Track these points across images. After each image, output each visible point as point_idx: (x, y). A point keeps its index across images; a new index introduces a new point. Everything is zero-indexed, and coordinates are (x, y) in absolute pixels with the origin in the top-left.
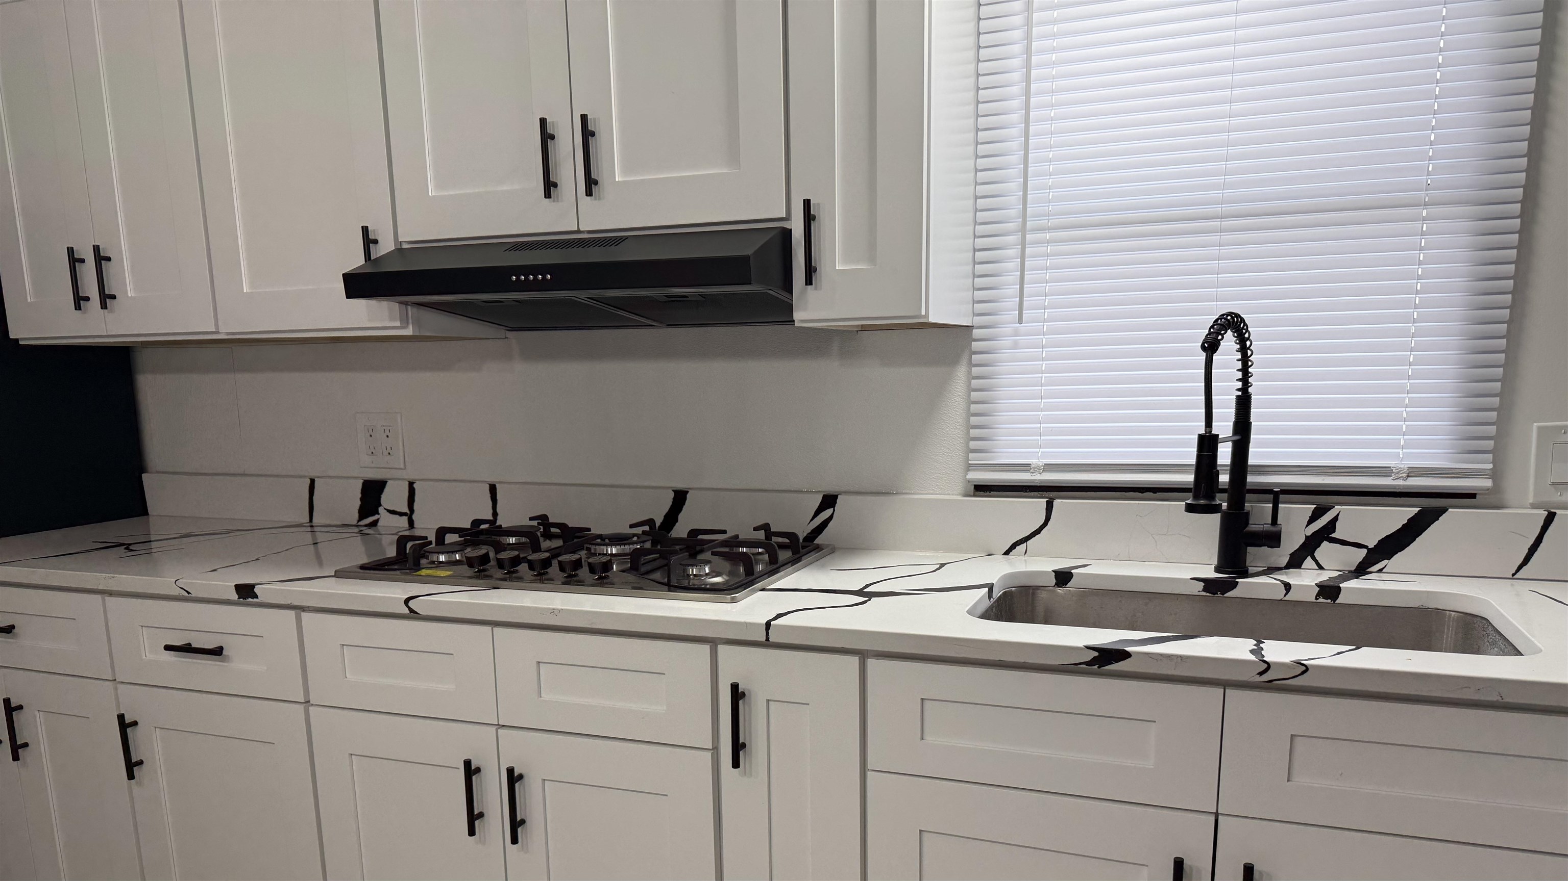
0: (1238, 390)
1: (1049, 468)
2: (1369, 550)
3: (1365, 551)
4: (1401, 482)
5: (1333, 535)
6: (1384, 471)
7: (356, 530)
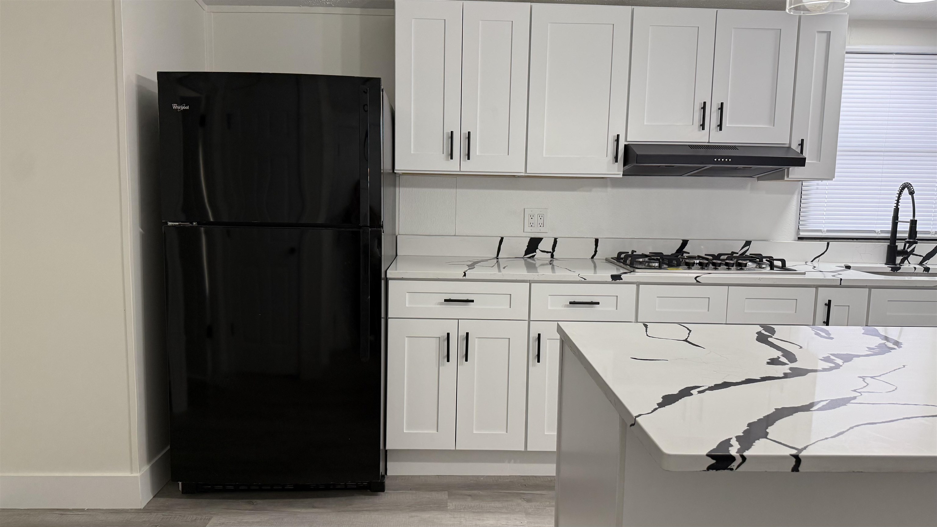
0: (895, 207)
1: (828, 231)
2: (923, 257)
3: (922, 257)
4: (933, 236)
5: (914, 253)
6: (928, 233)
7: (523, 259)
